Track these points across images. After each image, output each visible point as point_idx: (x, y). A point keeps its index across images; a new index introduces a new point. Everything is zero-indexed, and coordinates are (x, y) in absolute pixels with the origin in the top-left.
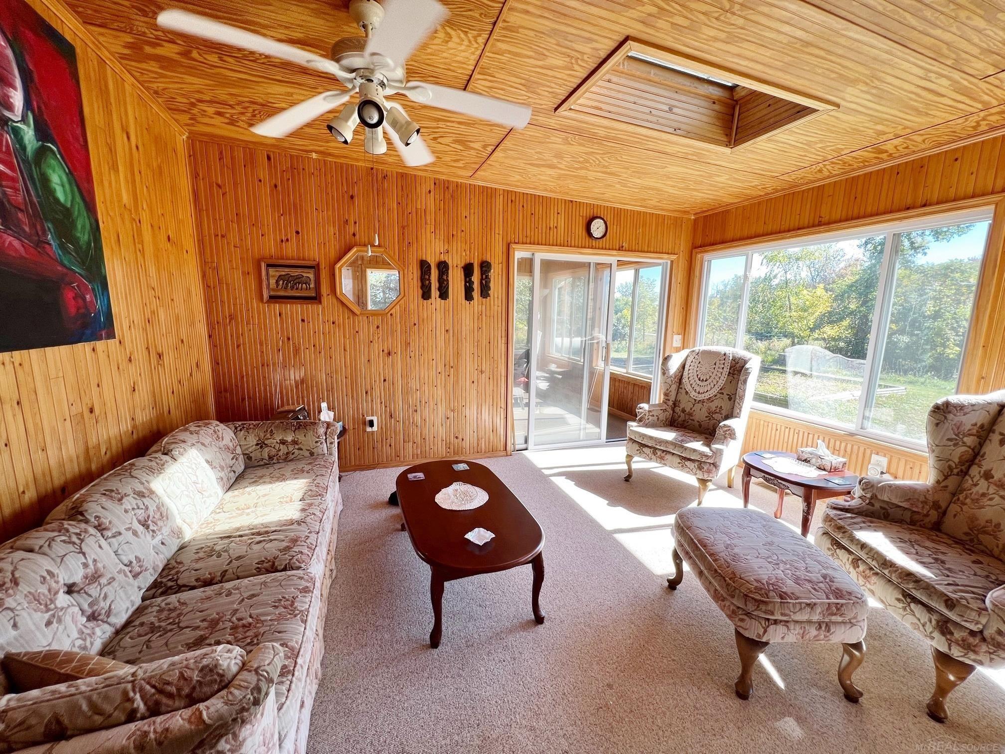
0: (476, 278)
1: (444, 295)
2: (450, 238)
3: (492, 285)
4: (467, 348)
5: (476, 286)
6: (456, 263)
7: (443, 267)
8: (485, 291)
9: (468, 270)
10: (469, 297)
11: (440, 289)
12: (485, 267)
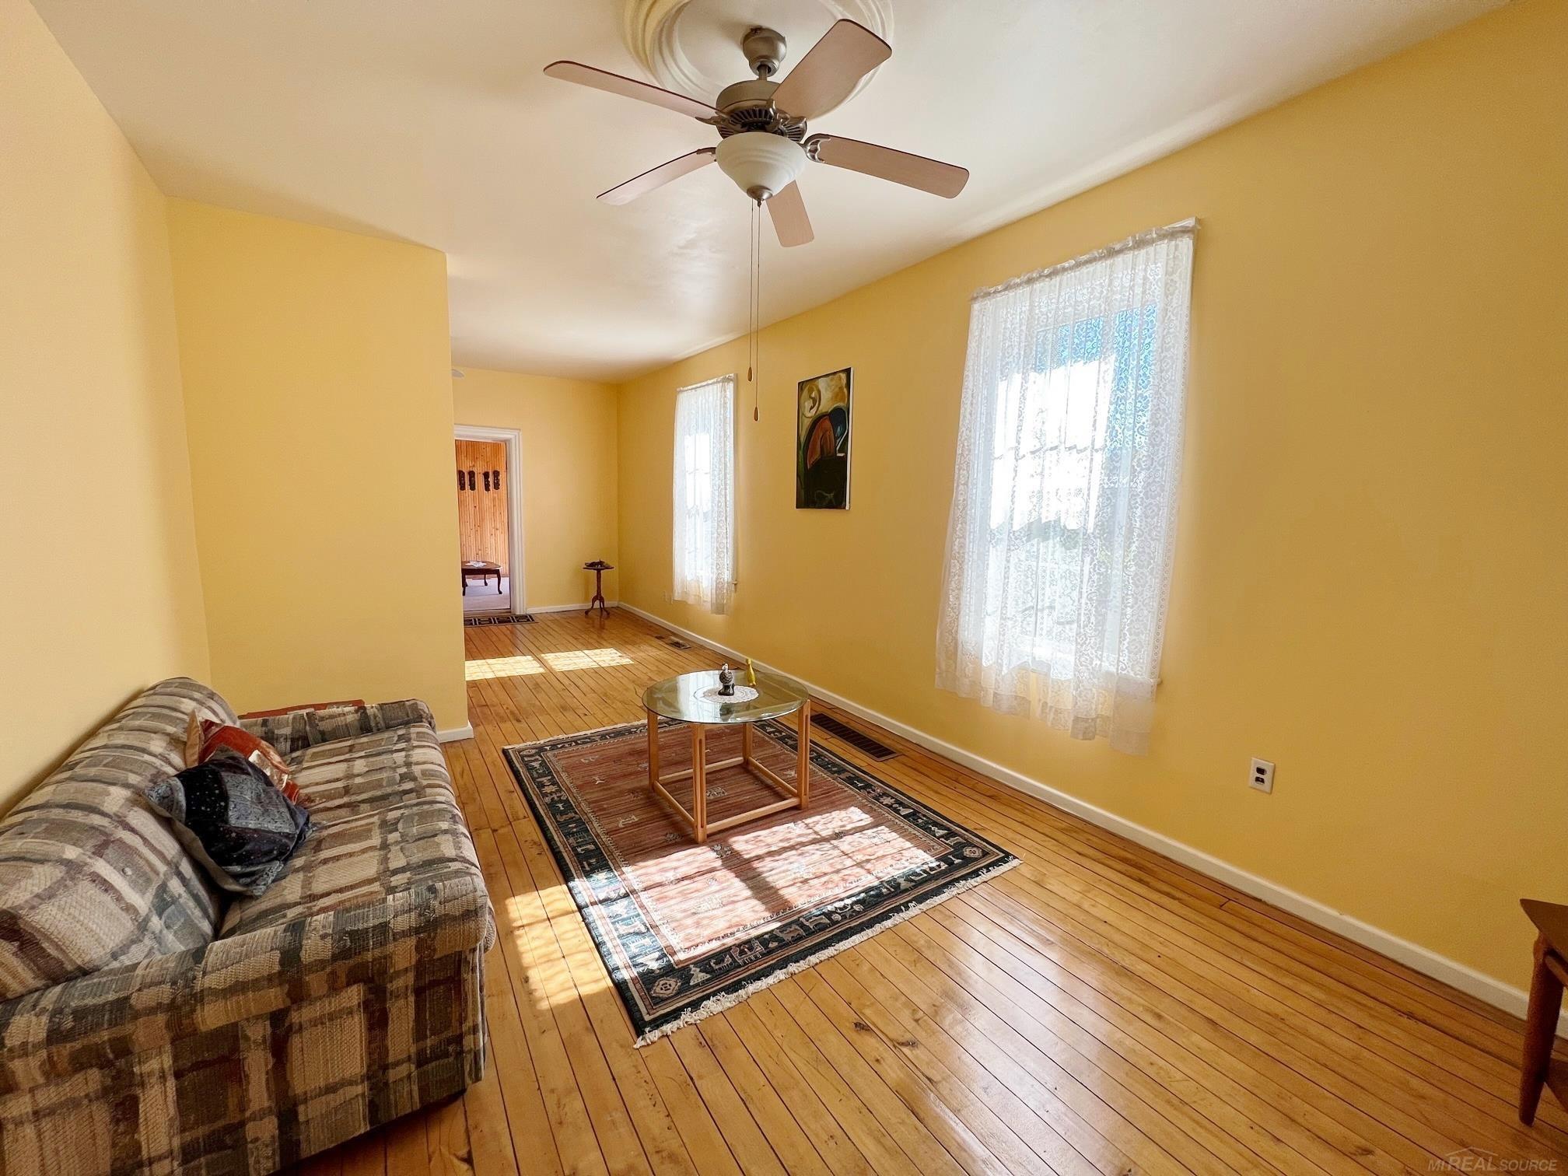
0: (491, 479)
1: (473, 488)
2: (475, 459)
3: (500, 483)
4: (488, 516)
5: (491, 483)
6: (479, 471)
7: (472, 474)
8: (497, 486)
9: (486, 475)
10: (487, 488)
11: (470, 485)
12: (496, 474)
